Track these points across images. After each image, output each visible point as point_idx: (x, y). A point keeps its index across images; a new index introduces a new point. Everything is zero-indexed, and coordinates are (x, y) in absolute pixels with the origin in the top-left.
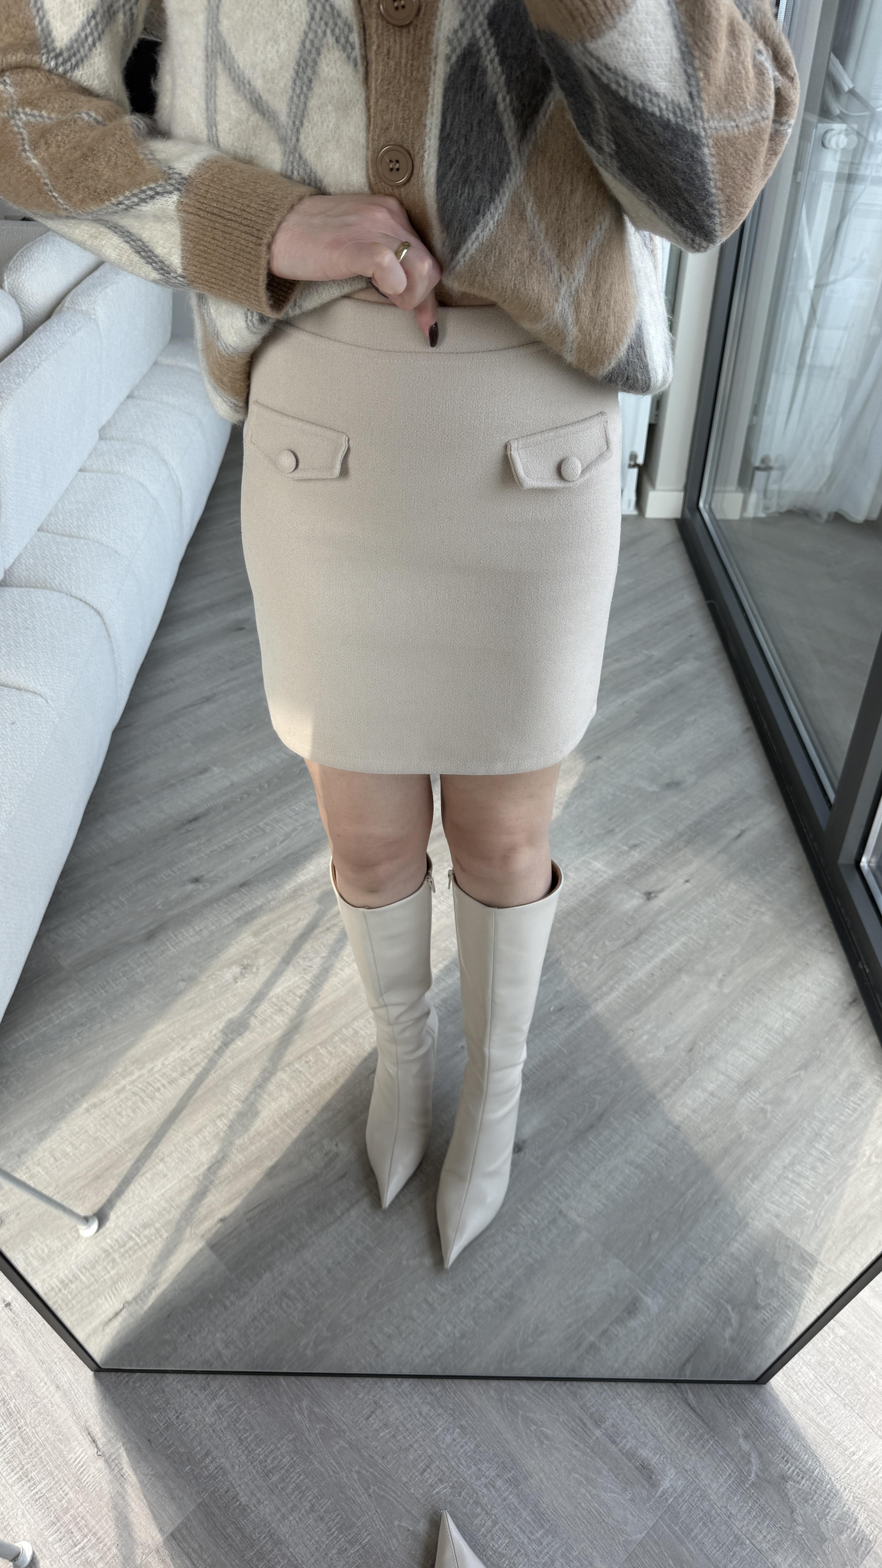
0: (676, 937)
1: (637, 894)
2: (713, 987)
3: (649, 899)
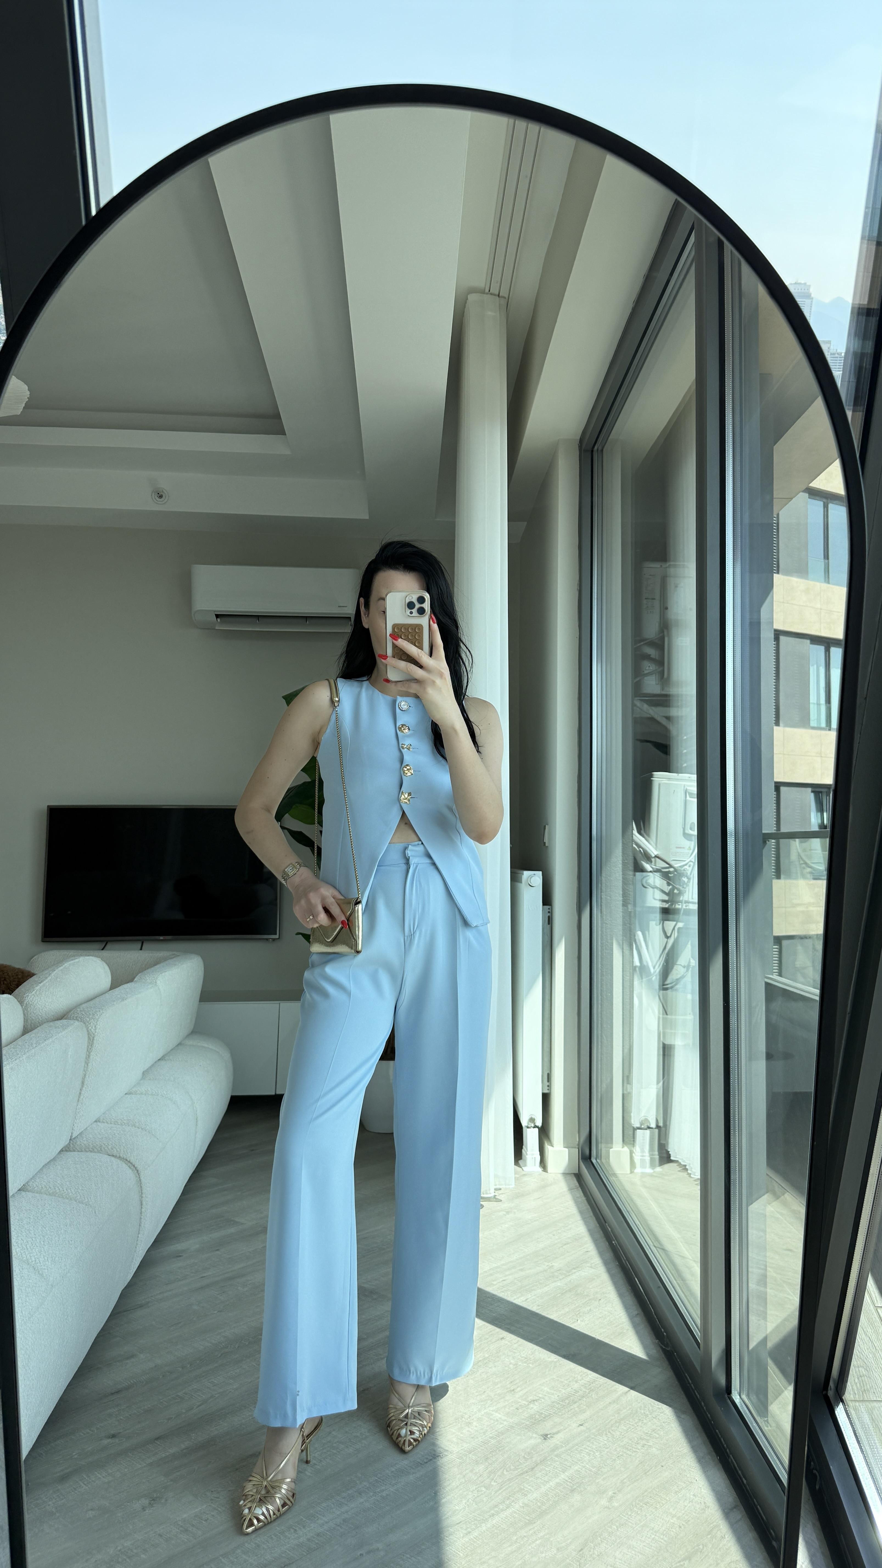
0: (570, 1467)
1: (534, 1435)
2: (604, 1502)
3: (545, 1439)
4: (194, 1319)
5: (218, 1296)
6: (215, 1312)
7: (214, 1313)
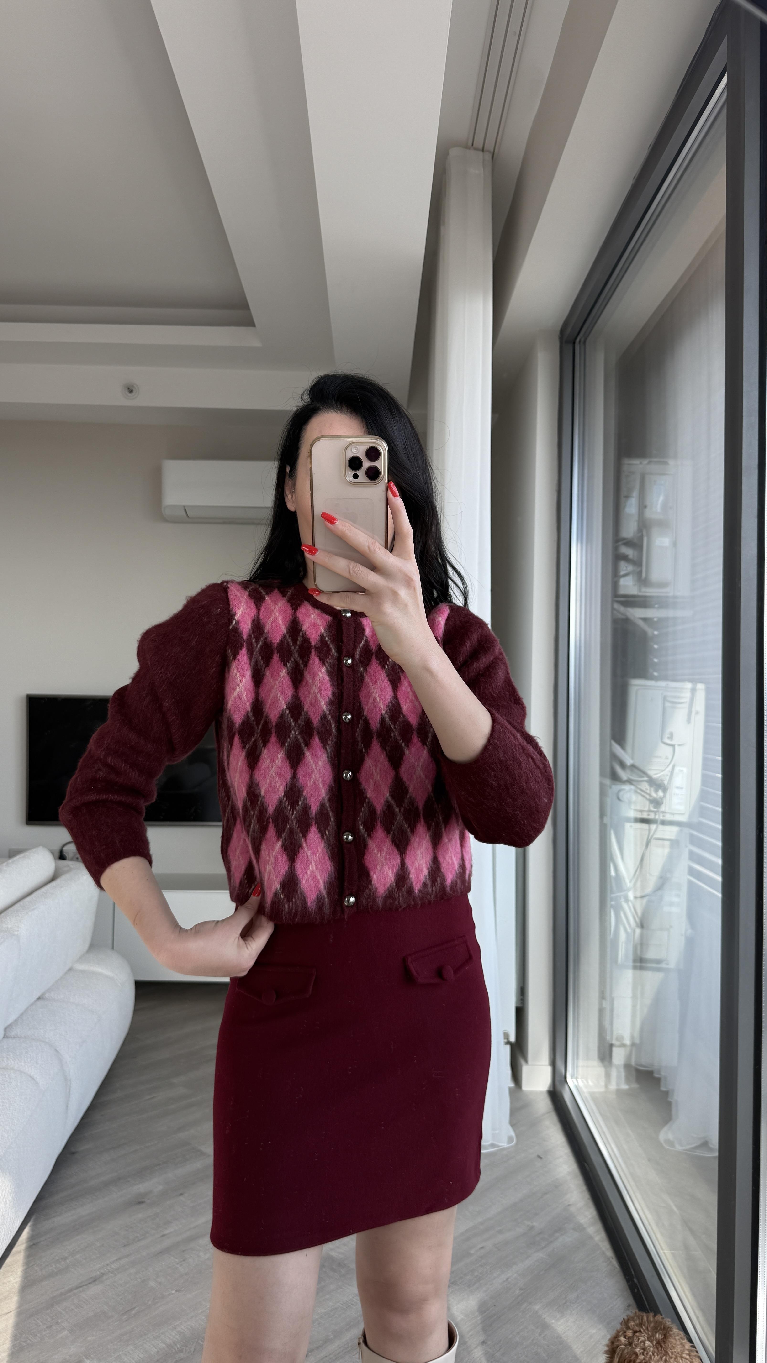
4: (150, 1303)
5: (178, 1266)
6: (173, 1292)
7: (173, 1294)
